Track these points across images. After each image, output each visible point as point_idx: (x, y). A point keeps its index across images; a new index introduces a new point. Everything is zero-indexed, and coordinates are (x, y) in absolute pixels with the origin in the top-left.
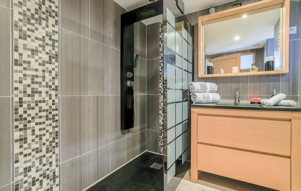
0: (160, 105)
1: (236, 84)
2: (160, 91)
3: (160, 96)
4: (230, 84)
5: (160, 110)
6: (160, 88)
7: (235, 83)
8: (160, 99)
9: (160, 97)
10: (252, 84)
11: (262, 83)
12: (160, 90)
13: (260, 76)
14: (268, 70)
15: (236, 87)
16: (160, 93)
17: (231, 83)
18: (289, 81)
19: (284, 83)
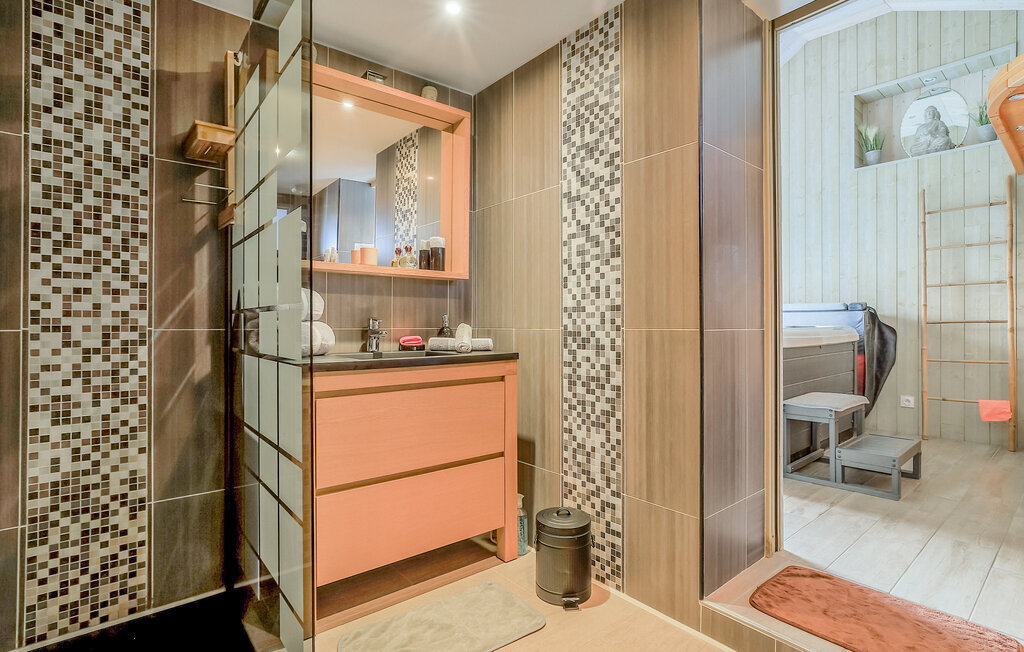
0: (35, 385)
1: (364, 296)
2: (35, 313)
3: (35, 337)
4: (349, 296)
5: (34, 408)
6: (36, 298)
7: (362, 293)
8: (36, 353)
9: (32, 345)
10: (398, 298)
11: (417, 299)
12: (34, 305)
13: (414, 280)
14: (428, 267)
15: (365, 306)
16: (35, 321)
17: (353, 292)
18: (460, 298)
19: (453, 300)
